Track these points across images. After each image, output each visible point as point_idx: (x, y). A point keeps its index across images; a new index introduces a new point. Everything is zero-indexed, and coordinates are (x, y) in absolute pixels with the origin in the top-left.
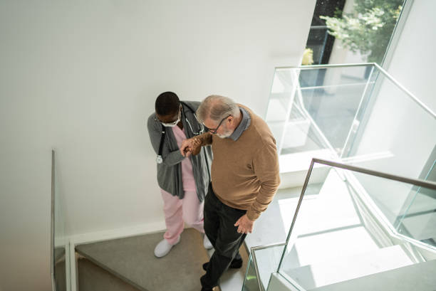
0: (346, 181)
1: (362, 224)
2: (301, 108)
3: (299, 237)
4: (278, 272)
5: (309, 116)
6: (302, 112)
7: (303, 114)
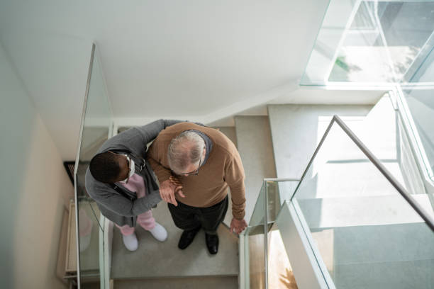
0: (397, 110)
1: (398, 160)
2: (374, 14)
3: (329, 162)
4: (291, 200)
5: (380, 26)
6: (373, 20)
7: (374, 23)
